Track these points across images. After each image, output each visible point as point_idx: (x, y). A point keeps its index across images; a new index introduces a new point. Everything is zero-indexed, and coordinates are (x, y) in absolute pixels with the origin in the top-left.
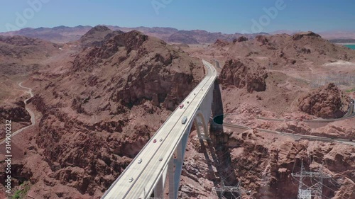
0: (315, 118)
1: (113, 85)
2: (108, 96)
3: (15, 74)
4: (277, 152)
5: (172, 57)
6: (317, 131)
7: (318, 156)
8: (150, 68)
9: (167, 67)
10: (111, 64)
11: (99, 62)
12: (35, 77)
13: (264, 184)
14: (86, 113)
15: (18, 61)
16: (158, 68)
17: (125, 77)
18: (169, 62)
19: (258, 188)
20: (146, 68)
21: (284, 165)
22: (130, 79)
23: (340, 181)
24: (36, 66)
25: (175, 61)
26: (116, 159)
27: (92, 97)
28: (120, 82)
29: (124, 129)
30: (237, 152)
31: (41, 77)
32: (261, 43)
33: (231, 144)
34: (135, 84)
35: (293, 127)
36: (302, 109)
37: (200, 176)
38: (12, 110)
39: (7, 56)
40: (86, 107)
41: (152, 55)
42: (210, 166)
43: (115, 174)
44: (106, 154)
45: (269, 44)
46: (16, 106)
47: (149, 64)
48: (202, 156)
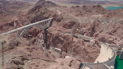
0: (65, 29)
1: (31, 19)
2: (29, 21)
3: (15, 14)
4: (54, 34)
5: (45, 13)
6: (64, 31)
7: (61, 36)
8: (39, 15)
9: (43, 15)
10: (34, 13)
11: (31, 13)
12: (19, 15)
13: (51, 40)
14: (24, 25)
15: (17, 10)
16: (41, 15)
17: (34, 17)
18: (44, 14)
19: (50, 41)
20: (38, 15)
21: (54, 37)
22: (34, 18)
23: (64, 41)
24: (21, 12)
25: (45, 14)
26: (29, 35)
27: (26, 21)
28: (32, 18)
29: (31, 29)
30: (48, 34)
31: (21, 15)
32: (83, 8)
33: (48, 33)
34: (35, 19)
35: (59, 30)
36: (63, 27)
37: (42, 39)
38: (10, 23)
39: (14, 9)
40: (24, 24)
41: (40, 12)
42: (44, 37)
43: (28, 38)
44: (27, 34)
45: (85, 8)
46: (11, 23)
47: (39, 14)
48: (43, 35)
